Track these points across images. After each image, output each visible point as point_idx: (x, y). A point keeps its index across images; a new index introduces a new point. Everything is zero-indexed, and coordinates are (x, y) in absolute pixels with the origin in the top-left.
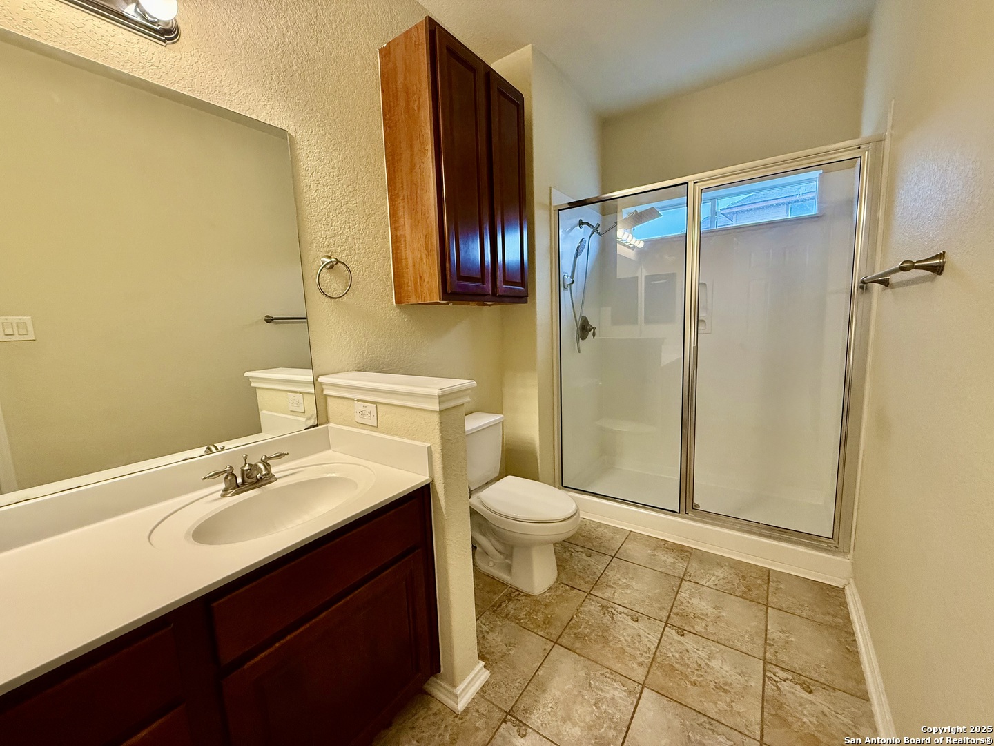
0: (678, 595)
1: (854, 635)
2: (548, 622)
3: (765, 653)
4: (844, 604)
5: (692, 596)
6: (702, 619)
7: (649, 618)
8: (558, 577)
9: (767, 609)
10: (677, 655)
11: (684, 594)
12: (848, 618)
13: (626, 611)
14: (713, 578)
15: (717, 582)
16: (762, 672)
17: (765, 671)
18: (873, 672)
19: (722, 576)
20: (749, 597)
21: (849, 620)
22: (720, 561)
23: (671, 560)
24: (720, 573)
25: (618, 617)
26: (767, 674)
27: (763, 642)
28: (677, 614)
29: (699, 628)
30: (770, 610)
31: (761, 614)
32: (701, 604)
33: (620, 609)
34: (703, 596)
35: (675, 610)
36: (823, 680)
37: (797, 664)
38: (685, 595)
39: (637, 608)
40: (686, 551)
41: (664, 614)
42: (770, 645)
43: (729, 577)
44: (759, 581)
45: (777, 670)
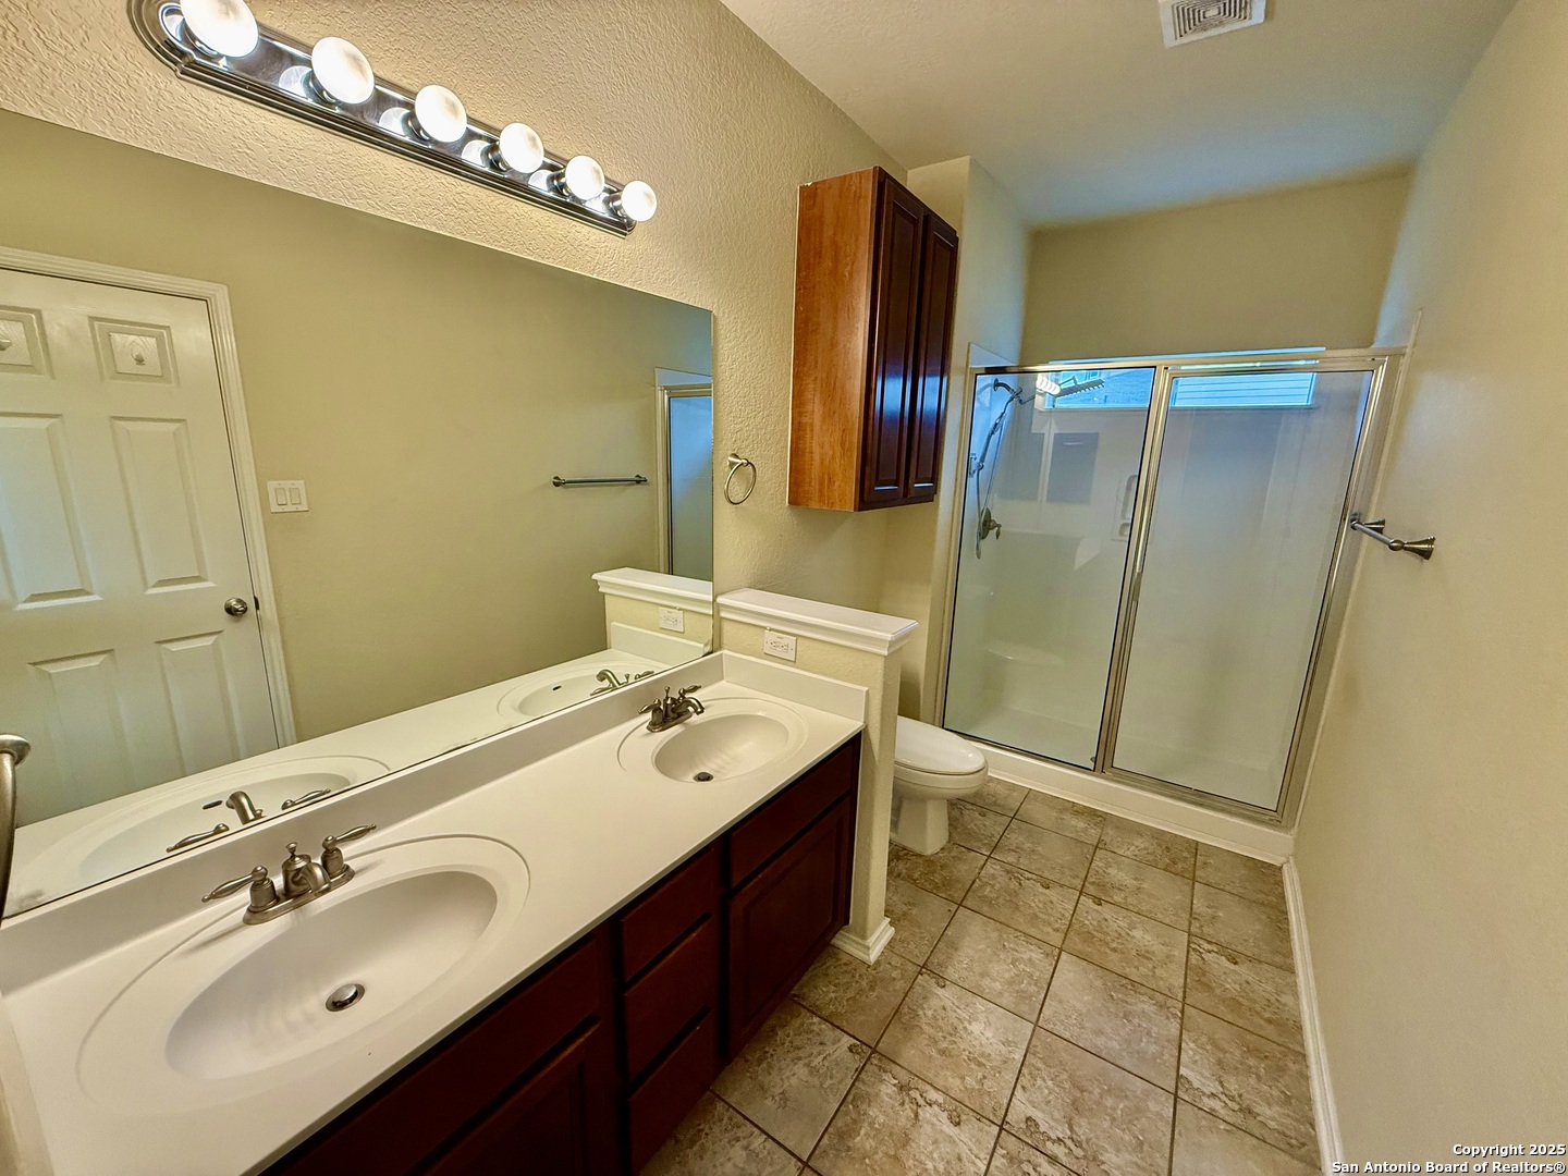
0: (1093, 864)
1: (1286, 913)
2: (948, 883)
3: (1190, 926)
4: (1280, 883)
5: (1108, 865)
6: (1120, 889)
7: (1062, 886)
8: (950, 836)
9: (1193, 884)
10: (1095, 923)
11: (1097, 863)
12: (1282, 897)
13: (1035, 877)
14: (1133, 848)
15: (1137, 852)
16: (1186, 944)
17: (1189, 942)
18: (1302, 949)
19: (1142, 846)
20: (1173, 870)
21: (1284, 898)
22: (1138, 830)
23: (1081, 825)
24: (1139, 842)
25: (1026, 883)
26: (1192, 945)
27: (1188, 916)
28: (1093, 883)
29: (1118, 898)
30: (1196, 884)
31: (1187, 889)
32: (1119, 875)
33: (1028, 875)
34: (1122, 866)
35: (1091, 879)
36: (1249, 954)
37: (1223, 939)
38: (1100, 864)
39: (1046, 875)
40: (1100, 816)
41: (1078, 883)
42: (1195, 919)
43: (1151, 847)
44: (1185, 854)
45: (1201, 942)
